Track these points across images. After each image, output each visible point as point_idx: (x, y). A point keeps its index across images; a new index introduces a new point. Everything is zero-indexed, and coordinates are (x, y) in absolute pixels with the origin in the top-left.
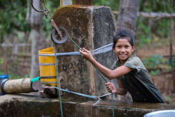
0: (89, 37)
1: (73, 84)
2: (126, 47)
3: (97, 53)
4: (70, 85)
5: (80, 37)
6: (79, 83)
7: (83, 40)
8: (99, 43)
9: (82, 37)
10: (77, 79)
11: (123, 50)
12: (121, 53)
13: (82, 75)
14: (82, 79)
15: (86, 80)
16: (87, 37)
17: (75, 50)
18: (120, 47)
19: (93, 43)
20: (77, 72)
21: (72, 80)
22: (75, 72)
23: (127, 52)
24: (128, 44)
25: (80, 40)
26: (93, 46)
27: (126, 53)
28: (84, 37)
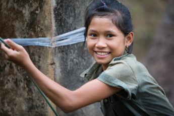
0: (46, 7)
1: (12, 110)
2: (109, 35)
3: (64, 43)
4: (7, 111)
5: (27, 7)
6: (24, 107)
7: (33, 13)
8: (70, 20)
9: (31, 6)
10: (21, 99)
11: (102, 42)
12: (96, 50)
13: (30, 91)
14: (31, 99)
15: (39, 103)
16: (41, 7)
17: (17, 34)
18: (95, 35)
19: (53, 21)
20: (22, 84)
21: (11, 101)
22: (16, 83)
23: (109, 46)
24: (114, 30)
25: (26, 12)
26: (54, 28)
27: (107, 50)
28: (35, 5)
